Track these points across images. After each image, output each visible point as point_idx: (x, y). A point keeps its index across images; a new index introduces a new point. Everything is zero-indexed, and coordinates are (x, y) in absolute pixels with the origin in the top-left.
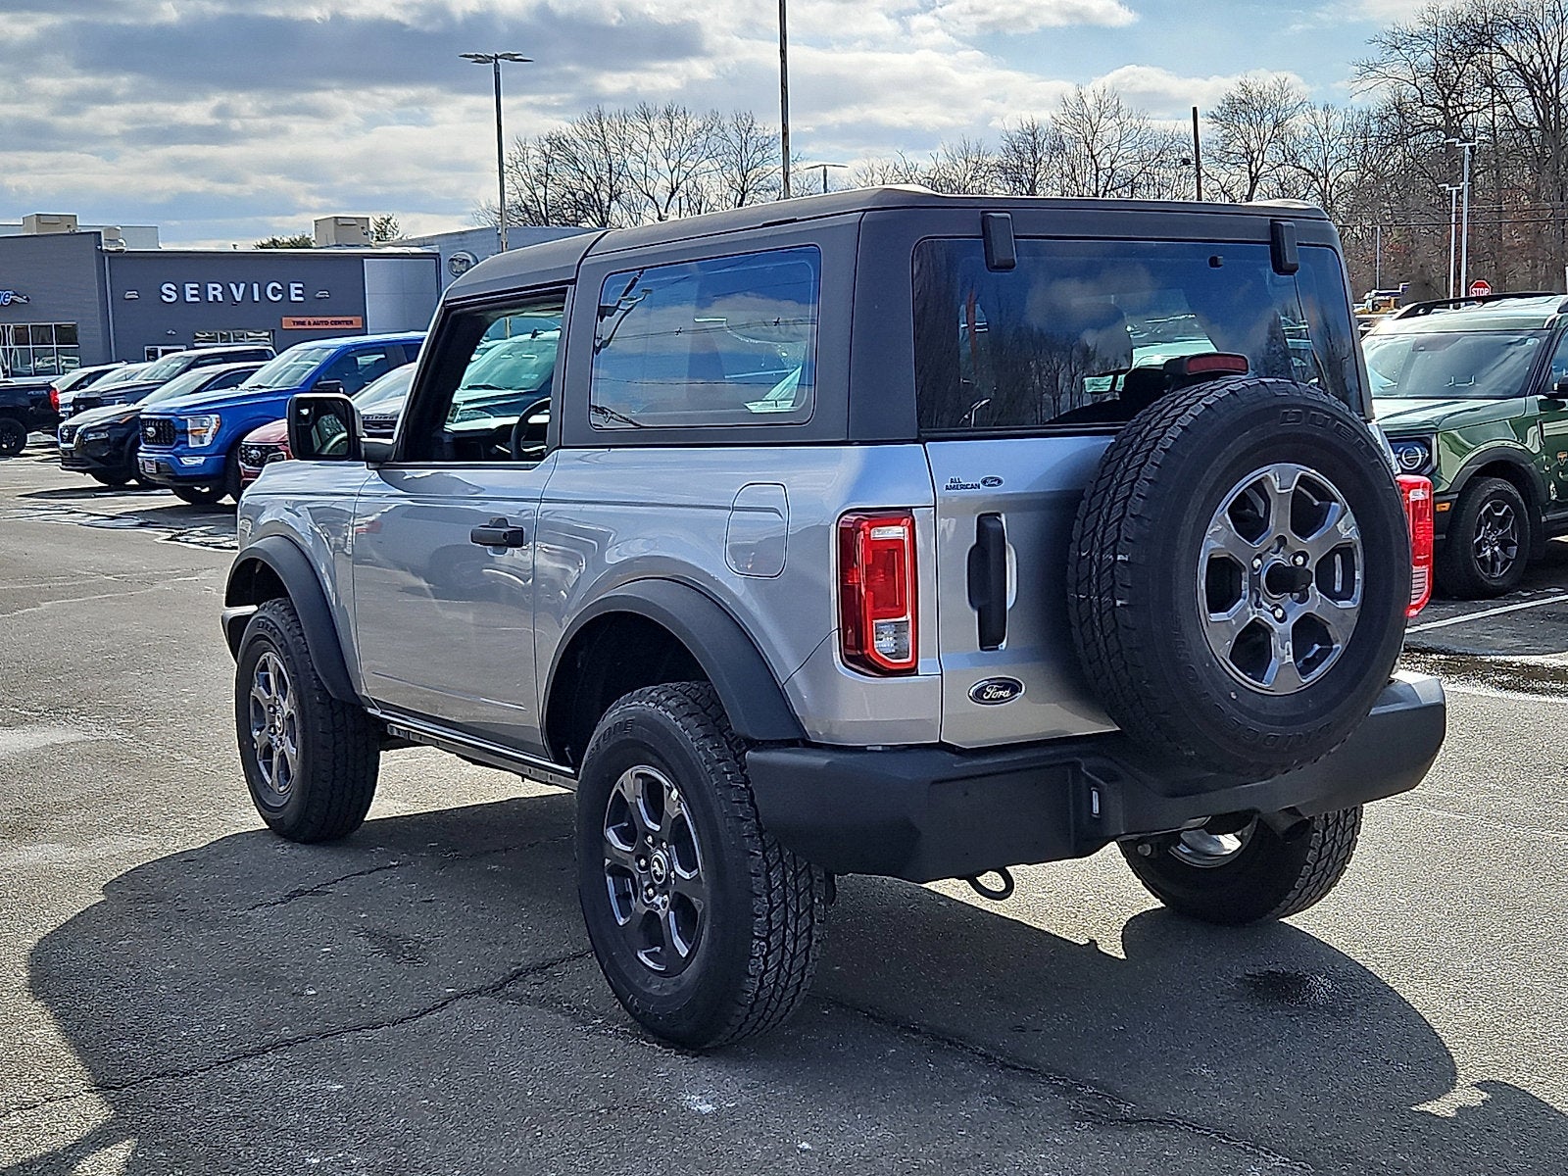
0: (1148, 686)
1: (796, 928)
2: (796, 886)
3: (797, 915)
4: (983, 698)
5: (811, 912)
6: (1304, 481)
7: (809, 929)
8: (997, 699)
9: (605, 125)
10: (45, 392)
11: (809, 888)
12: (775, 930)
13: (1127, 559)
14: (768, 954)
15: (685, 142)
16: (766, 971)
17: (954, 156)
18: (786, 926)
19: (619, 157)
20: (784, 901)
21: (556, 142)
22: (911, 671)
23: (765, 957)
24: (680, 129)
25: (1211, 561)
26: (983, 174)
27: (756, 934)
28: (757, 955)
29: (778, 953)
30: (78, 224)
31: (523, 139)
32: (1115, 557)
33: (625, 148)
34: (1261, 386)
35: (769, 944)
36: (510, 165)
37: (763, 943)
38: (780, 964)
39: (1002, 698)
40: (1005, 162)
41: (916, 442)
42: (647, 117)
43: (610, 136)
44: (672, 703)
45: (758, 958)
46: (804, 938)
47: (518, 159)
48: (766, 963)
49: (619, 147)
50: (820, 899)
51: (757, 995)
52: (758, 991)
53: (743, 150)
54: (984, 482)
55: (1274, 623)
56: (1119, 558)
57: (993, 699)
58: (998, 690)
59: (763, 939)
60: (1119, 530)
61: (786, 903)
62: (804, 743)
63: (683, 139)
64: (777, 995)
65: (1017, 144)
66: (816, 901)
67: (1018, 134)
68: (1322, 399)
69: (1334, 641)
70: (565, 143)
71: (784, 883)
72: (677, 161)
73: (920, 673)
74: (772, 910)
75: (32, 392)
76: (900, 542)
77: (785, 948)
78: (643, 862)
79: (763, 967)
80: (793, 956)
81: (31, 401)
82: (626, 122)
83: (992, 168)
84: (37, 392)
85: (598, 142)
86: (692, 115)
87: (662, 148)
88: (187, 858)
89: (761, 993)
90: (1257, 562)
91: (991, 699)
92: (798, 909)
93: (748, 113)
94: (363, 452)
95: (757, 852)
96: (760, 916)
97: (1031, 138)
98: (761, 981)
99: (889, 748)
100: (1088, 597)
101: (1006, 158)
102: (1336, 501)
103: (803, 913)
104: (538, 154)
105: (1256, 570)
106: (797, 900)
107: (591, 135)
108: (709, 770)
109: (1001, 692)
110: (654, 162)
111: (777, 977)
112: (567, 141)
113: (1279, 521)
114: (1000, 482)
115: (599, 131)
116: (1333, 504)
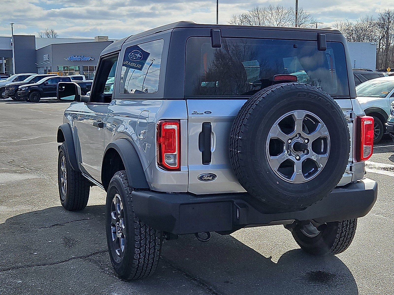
0: (247, 178)
1: (150, 246)
2: (150, 233)
3: (150, 242)
4: (202, 179)
5: (155, 242)
6: (307, 115)
7: (154, 246)
8: (207, 180)
9: (259, 11)
10: (90, 84)
11: (154, 234)
12: (142, 246)
13: (241, 138)
14: (140, 253)
15: (282, 16)
16: (140, 258)
17: (363, 20)
18: (146, 245)
19: (263, 21)
20: (145, 237)
21: (244, 16)
22: (179, 169)
23: (139, 254)
24: (281, 13)
25: (271, 140)
26: (372, 26)
27: (136, 247)
28: (137, 253)
29: (144, 253)
30: (109, 39)
31: (235, 16)
32: (238, 137)
33: (264, 18)
34: (293, 85)
35: (140, 250)
36: (231, 23)
37: (138, 250)
38: (145, 256)
39: (209, 179)
40: (379, 22)
41: (184, 99)
42: (271, 9)
43: (260, 14)
44: (123, 176)
45: (137, 254)
46: (153, 249)
47: (233, 21)
48: (140, 256)
49: (263, 18)
50: (158, 238)
51: (138, 265)
52: (138, 264)
53: (299, 19)
54: (205, 112)
55: (295, 161)
56: (239, 138)
57: (206, 180)
58: (208, 177)
59: (138, 249)
60: (240, 129)
61: (146, 238)
62: (148, 190)
63: (281, 15)
64: (145, 265)
65: (383, 17)
66: (157, 238)
67: (384, 14)
68: (315, 90)
69: (318, 168)
70: (247, 17)
71: (145, 232)
72: (279, 22)
73: (181, 171)
74: (141, 240)
75: (87, 84)
76: (174, 130)
77: (146, 252)
78: (118, 223)
79: (139, 257)
80: (149, 254)
81: (87, 86)
82: (265, 11)
83: (375, 24)
84: (89, 84)
85: (256, 16)
86: (285, 9)
87: (275, 18)
88: (36, 213)
89: (139, 264)
90: (290, 141)
91: (205, 179)
92: (150, 240)
93: (301, 8)
94: (81, 99)
95: (137, 222)
96: (137, 241)
97: (388, 15)
98: (139, 261)
99: (173, 193)
100: (232, 149)
101: (380, 21)
102: (320, 123)
103: (152, 241)
104: (239, 20)
105: (290, 144)
106: (150, 237)
107: (254, 14)
108: (127, 196)
109: (209, 178)
110: (273, 22)
111: (144, 260)
112: (247, 16)
113: (298, 128)
114: (211, 113)
115: (257, 13)
116: (319, 124)
